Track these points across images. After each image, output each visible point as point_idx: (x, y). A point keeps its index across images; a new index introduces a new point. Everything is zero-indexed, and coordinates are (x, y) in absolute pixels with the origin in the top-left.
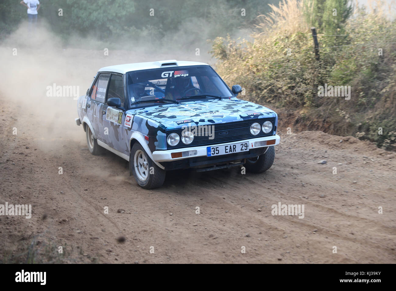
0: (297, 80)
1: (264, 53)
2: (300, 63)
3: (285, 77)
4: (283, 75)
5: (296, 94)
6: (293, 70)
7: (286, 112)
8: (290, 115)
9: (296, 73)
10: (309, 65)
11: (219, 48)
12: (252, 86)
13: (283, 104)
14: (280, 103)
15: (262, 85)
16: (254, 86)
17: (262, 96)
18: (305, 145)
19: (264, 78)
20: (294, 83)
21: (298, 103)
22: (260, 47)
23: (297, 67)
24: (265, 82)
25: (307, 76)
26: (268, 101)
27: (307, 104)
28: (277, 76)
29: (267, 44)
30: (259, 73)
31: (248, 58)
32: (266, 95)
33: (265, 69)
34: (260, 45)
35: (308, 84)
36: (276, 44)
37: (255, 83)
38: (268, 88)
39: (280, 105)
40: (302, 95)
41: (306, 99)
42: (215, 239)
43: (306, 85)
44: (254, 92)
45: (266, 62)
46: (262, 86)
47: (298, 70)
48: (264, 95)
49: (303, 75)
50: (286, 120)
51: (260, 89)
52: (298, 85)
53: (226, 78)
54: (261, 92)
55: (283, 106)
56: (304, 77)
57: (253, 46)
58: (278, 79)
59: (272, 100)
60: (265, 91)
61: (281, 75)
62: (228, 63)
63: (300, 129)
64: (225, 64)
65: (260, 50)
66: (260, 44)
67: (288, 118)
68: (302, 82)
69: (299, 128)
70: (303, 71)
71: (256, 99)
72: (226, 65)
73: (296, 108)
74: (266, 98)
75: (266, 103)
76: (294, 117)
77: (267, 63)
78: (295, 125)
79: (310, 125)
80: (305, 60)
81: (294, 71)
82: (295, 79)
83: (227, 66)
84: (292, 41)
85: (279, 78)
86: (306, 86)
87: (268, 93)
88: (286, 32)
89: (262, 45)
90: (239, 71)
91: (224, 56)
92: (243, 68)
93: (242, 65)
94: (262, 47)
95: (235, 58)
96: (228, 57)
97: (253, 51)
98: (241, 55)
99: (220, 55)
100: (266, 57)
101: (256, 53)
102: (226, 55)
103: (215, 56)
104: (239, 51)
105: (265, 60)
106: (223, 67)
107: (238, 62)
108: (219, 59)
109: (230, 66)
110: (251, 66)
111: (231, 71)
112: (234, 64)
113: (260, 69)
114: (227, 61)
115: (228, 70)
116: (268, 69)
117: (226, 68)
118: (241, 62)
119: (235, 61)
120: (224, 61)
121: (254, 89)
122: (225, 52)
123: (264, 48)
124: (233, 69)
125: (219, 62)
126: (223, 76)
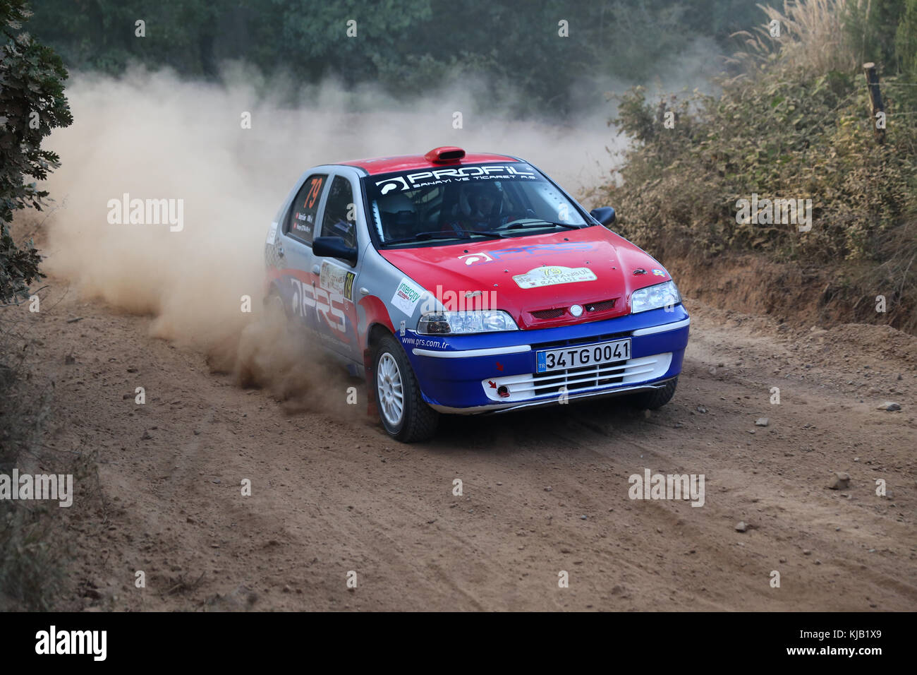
0: (828, 194)
1: (745, 123)
2: (837, 151)
3: (799, 186)
4: (793, 181)
5: (825, 227)
6: (818, 168)
7: (800, 272)
8: (811, 280)
9: (825, 177)
10: (859, 155)
11: (635, 112)
12: (715, 207)
13: (793, 253)
14: (784, 249)
16: (721, 207)
17: (740, 232)
18: (847, 359)
20: (820, 201)
21: (830, 251)
22: (735, 109)
23: (828, 161)
25: (853, 182)
26: (755, 243)
27: (852, 254)
28: (778, 183)
29: (755, 103)
30: (732, 176)
31: (709, 139)
32: (751, 229)
33: (748, 165)
34: (735, 106)
35: (857, 204)
36: (775, 102)
37: (725, 200)
39: (784, 255)
40: (840, 230)
41: (851, 240)
42: (624, 597)
43: (852, 206)
44: (720, 222)
45: (751, 148)
47: (830, 170)
48: (746, 230)
49: (842, 181)
50: (799, 293)
51: (735, 215)
52: (830, 206)
53: (652, 185)
55: (793, 258)
56: (846, 185)
57: (719, 107)
58: (781, 192)
59: (764, 243)
61: (788, 181)
62: (657, 148)
63: (835, 314)
64: (649, 150)
65: (736, 116)
66: (735, 103)
67: (803, 289)
68: (839, 198)
69: (832, 313)
70: (843, 171)
71: (726, 239)
72: (651, 154)
73: (826, 262)
74: (750, 236)
75: (750, 248)
76: (820, 286)
77: (753, 151)
78: (821, 305)
79: (858, 306)
80: (850, 144)
81: (820, 172)
82: (824, 191)
83: (653, 157)
84: (817, 93)
85: (784, 188)
86: (850, 210)
87: (755, 225)
88: (802, 72)
89: (740, 105)
90: (684, 169)
91: (646, 131)
92: (694, 162)
93: (691, 154)
94: (741, 110)
95: (675, 137)
96: (656, 133)
97: (719, 119)
98: (688, 130)
99: (637, 130)
100: (750, 134)
101: (726, 125)
102: (652, 130)
103: (624, 131)
104: (683, 119)
105: (749, 143)
106: (645, 159)
107: (682, 146)
108: (635, 139)
109: (662, 155)
110: (713, 159)
111: (664, 170)
112: (672, 150)
113: (736, 165)
114: (653, 144)
115: (657, 167)
116: (756, 164)
117: (652, 162)
118: (689, 148)
119: (674, 143)
120: (646, 144)
121: (720, 214)
122: (650, 121)
123: (746, 113)
124: (670, 163)
125: (634, 147)
126: (644, 180)
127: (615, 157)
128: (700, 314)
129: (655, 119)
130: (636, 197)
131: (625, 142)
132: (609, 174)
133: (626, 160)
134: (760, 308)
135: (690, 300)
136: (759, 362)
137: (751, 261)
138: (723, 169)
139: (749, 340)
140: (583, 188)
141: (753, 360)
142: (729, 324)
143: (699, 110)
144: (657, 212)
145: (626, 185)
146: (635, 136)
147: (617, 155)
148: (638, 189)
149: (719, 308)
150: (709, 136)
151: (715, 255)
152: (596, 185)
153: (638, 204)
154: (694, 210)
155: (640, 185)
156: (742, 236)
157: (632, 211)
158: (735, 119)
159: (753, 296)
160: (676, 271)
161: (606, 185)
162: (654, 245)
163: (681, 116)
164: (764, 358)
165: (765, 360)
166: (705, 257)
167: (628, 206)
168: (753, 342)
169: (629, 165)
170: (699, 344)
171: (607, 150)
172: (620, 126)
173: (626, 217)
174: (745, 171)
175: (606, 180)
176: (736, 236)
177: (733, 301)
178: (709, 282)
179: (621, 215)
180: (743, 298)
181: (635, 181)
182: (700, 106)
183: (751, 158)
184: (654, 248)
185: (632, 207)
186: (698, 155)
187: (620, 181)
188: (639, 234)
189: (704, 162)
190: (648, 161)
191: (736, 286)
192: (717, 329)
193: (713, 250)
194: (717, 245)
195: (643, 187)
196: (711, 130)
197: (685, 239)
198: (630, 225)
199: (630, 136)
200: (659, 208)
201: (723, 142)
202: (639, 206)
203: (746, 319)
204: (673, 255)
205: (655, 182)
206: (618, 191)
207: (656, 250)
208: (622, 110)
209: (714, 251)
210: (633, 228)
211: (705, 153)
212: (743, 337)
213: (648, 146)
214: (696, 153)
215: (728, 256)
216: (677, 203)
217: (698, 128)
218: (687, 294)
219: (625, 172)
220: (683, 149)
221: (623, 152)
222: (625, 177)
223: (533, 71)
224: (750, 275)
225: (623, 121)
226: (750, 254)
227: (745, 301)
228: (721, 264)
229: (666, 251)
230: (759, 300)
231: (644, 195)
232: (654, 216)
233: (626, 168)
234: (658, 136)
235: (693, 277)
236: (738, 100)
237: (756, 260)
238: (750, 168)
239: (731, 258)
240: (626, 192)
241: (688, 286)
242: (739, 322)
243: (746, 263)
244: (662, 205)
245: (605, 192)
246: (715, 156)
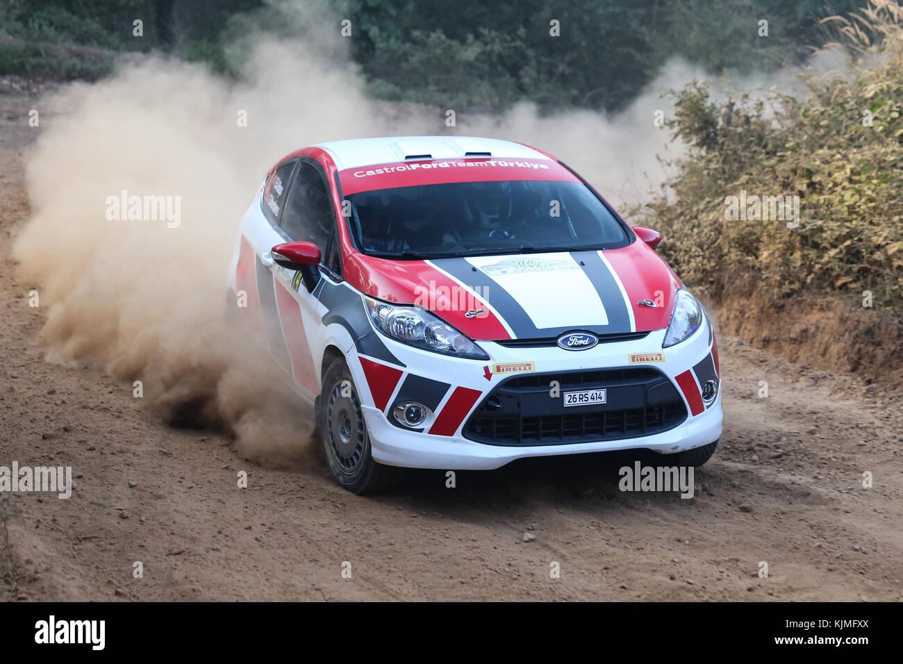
1: (834, 132)
4: (893, 206)
11: (695, 112)
12: (791, 235)
14: (877, 292)
15: (824, 235)
16: (799, 235)
17: (821, 268)
19: (832, 213)
22: (822, 113)
24: (832, 224)
26: (839, 283)
28: (874, 208)
29: (848, 106)
30: (815, 197)
31: (788, 149)
32: (835, 265)
33: (836, 185)
34: (822, 109)
36: (874, 106)
37: (804, 226)
38: (842, 247)
44: (798, 255)
45: (840, 163)
46: (826, 239)
48: (829, 266)
51: (816, 246)
53: (712, 204)
54: (820, 257)
55: (888, 303)
57: (802, 110)
58: (876, 220)
59: (851, 282)
60: (833, 252)
61: (885, 206)
62: (721, 159)
64: (710, 161)
65: (823, 123)
66: (822, 105)
71: (803, 276)
72: (713, 166)
74: (834, 274)
75: (833, 288)
77: (843, 168)
83: (715, 169)
85: (880, 215)
87: (841, 260)
89: (828, 108)
90: (754, 186)
91: (708, 135)
92: (767, 177)
93: (764, 168)
94: (830, 115)
95: (743, 145)
96: (720, 140)
97: (801, 125)
98: (761, 138)
99: (697, 134)
100: (839, 146)
101: (810, 133)
102: (716, 135)
103: (680, 137)
104: (755, 123)
105: (839, 156)
106: (705, 172)
107: (753, 158)
108: (693, 146)
109: (727, 168)
110: (791, 174)
111: (729, 186)
112: (740, 162)
113: (820, 183)
114: (717, 153)
115: (719, 182)
116: (846, 184)
117: (713, 175)
118: (762, 160)
119: (742, 154)
120: (707, 153)
121: (797, 244)
122: (713, 124)
123: (835, 119)
124: (736, 178)
125: (691, 156)
126: (702, 198)
127: (667, 168)
128: (767, 369)
129: (721, 122)
130: (691, 218)
131: (682, 149)
132: (659, 189)
133: (681, 172)
134: (842, 365)
135: (755, 350)
136: (840, 431)
137: (834, 305)
138: (804, 188)
139: (828, 403)
140: (625, 204)
141: (832, 428)
142: (803, 382)
143: (776, 113)
144: (717, 239)
145: (680, 203)
146: (694, 142)
147: (670, 165)
148: (695, 209)
149: (791, 362)
150: (787, 145)
151: (788, 295)
152: (641, 202)
153: (694, 227)
154: (765, 238)
155: (697, 203)
156: (824, 273)
157: (686, 235)
158: (822, 126)
159: (834, 349)
160: (738, 313)
161: (654, 202)
162: (711, 279)
163: (753, 120)
164: (846, 426)
165: (847, 429)
166: (775, 297)
167: (682, 230)
168: (833, 406)
169: (684, 178)
170: (764, 405)
171: (658, 158)
172: (676, 129)
173: (678, 244)
174: (832, 191)
175: (655, 196)
176: (816, 273)
177: (809, 354)
178: (779, 329)
179: (671, 240)
180: (821, 350)
181: (691, 198)
182: (779, 107)
183: (838, 176)
184: (712, 283)
185: (687, 230)
186: (773, 169)
187: (672, 198)
188: (693, 264)
189: (781, 179)
190: (708, 174)
191: (814, 335)
192: (787, 388)
193: (786, 288)
194: (791, 283)
195: (701, 206)
196: (790, 139)
197: (752, 273)
198: (682, 254)
199: (688, 143)
200: (720, 233)
201: (806, 155)
202: (696, 230)
203: (824, 377)
204: (736, 293)
205: (717, 201)
206: (669, 210)
207: (714, 286)
208: (680, 109)
209: (788, 291)
210: (686, 258)
211: (782, 166)
212: (821, 399)
213: (710, 156)
214: (770, 167)
215: (804, 298)
216: (744, 229)
217: (773, 135)
218: (751, 342)
219: (679, 187)
220: (754, 161)
221: (678, 162)
222: (679, 193)
223: (568, 58)
224: (832, 322)
225: (680, 122)
226: (833, 296)
227: (824, 354)
228: (796, 307)
229: (726, 288)
230: (842, 354)
231: (703, 217)
232: (713, 243)
233: (681, 182)
234: (723, 143)
235: (759, 321)
236: (827, 103)
237: (839, 304)
238: (839, 189)
239: (809, 300)
240: (679, 211)
241: (753, 332)
242: (816, 380)
243: (827, 307)
244: (724, 230)
245: (652, 211)
246: (794, 171)
